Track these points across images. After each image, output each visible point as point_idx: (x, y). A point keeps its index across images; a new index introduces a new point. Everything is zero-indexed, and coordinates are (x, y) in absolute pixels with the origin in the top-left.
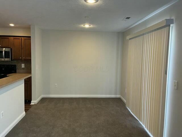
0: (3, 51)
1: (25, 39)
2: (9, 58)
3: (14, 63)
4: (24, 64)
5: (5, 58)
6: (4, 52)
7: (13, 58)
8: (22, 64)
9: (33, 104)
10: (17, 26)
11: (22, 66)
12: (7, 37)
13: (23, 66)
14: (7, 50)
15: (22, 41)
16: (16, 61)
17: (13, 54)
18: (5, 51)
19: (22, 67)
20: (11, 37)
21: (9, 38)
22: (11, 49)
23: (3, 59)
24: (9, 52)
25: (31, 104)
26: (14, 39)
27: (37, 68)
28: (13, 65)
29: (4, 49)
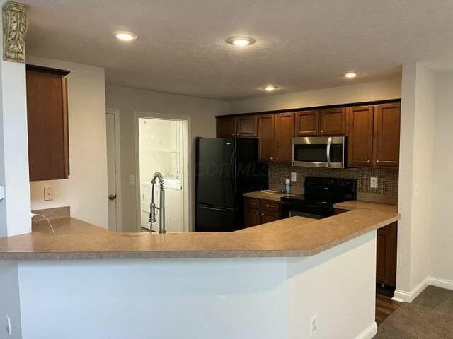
0: (326, 145)
1: (383, 109)
2: (341, 161)
3: (352, 174)
4: (376, 179)
5: (331, 161)
6: (328, 147)
7: (349, 162)
8: (372, 179)
9: (401, 300)
10: (364, 75)
11: (372, 182)
12: (338, 109)
13: (374, 182)
14: (337, 140)
15: (376, 114)
16: (356, 169)
17: (350, 150)
18: (331, 145)
19: (372, 186)
20: (348, 108)
21: (343, 109)
22: (346, 139)
23: (327, 164)
24: (341, 145)
25: (393, 299)
26: (354, 111)
27: (415, 193)
28: (348, 180)
29: (330, 139)
